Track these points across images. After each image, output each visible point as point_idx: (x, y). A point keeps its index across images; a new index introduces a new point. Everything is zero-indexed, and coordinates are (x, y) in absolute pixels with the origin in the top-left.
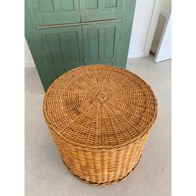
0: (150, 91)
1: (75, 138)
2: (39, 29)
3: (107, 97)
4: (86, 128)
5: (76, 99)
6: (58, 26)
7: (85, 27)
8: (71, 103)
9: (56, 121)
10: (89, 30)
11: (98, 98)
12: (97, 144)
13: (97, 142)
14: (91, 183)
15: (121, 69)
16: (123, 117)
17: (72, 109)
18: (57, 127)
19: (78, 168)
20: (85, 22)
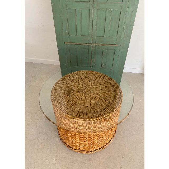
0: (121, 95)
1: (62, 109)
2: (66, 44)
3: (91, 91)
4: (70, 105)
5: (72, 88)
6: (77, 44)
7: (94, 47)
8: (68, 90)
9: (56, 97)
10: (97, 49)
11: (85, 91)
12: (72, 115)
13: (72, 114)
14: (69, 146)
15: (108, 77)
16: (94, 106)
17: (67, 93)
18: (55, 101)
19: (62, 132)
20: (95, 44)
